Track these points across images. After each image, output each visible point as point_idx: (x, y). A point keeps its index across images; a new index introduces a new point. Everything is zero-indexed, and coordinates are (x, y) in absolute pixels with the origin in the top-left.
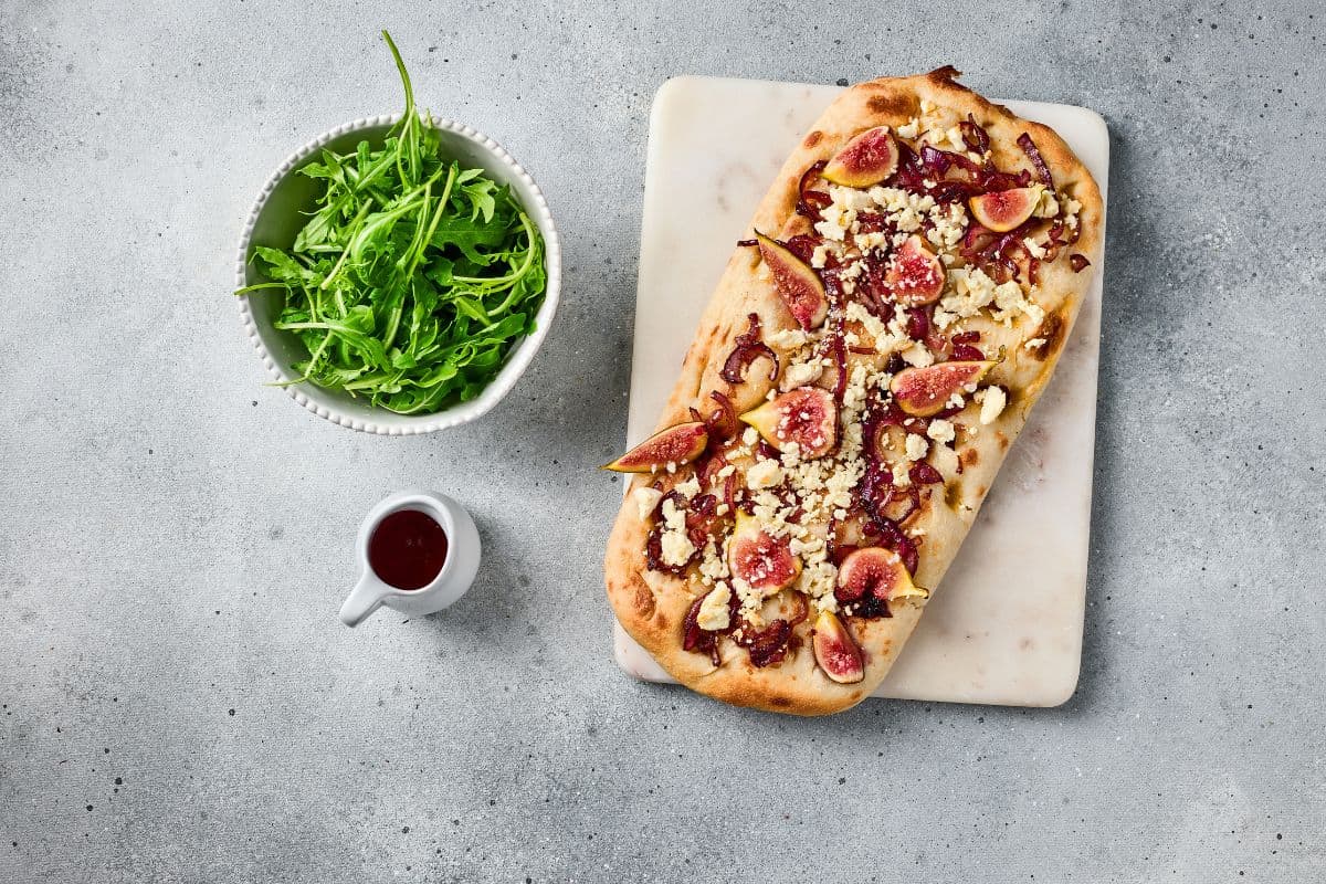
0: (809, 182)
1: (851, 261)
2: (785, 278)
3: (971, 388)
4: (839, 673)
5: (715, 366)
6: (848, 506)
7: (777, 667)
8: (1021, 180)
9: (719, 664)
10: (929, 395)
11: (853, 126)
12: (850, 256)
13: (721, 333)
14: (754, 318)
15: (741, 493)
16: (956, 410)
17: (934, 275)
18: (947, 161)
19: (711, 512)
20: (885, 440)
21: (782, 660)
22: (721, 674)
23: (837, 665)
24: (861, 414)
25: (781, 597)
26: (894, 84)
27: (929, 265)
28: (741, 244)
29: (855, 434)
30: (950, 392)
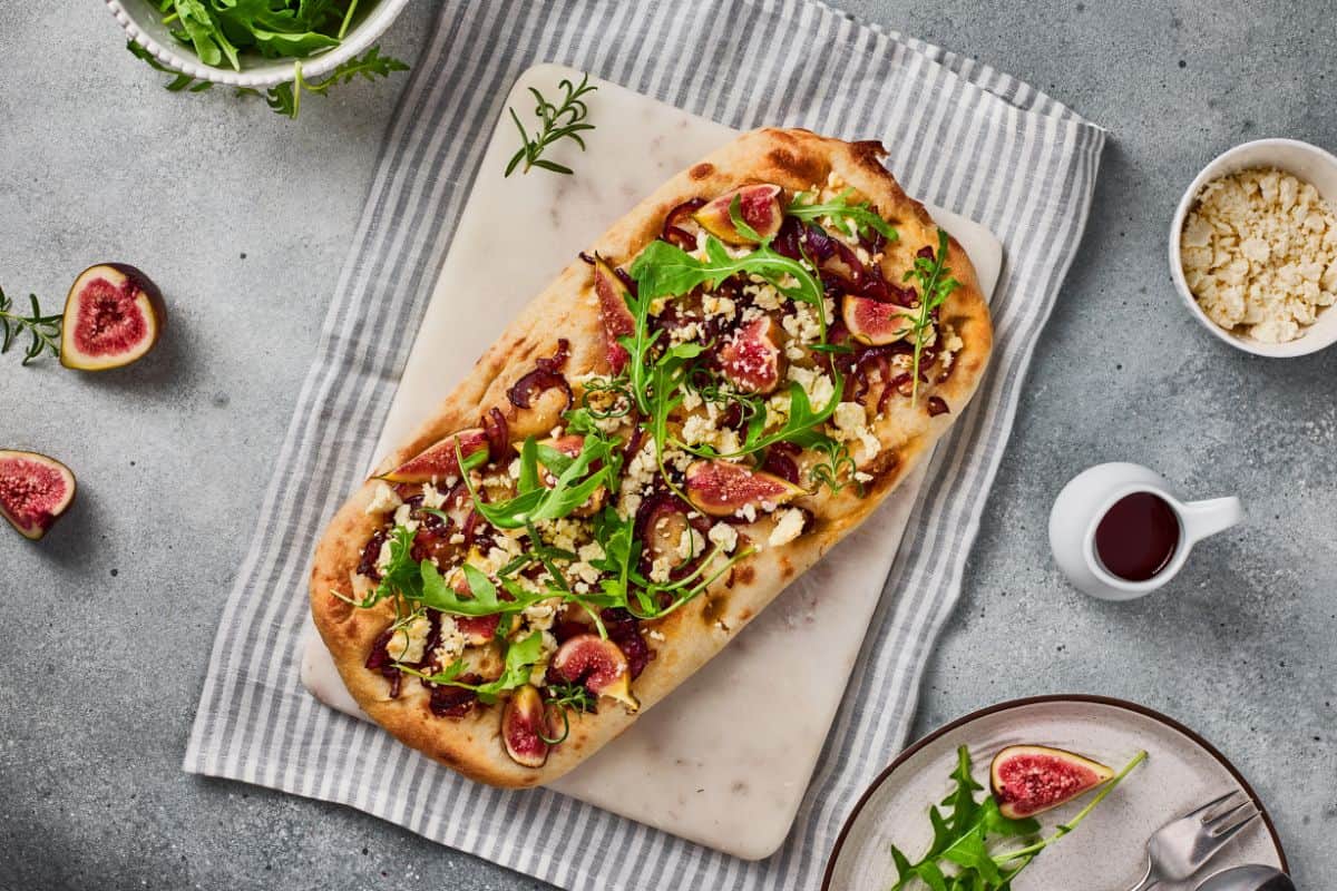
0: (679, 217)
1: (691, 319)
2: (612, 315)
3: (769, 506)
4: (519, 751)
5: (506, 380)
6: (593, 582)
7: (455, 721)
8: (907, 298)
9: (396, 695)
10: (722, 494)
11: (748, 172)
12: (691, 314)
13: (524, 346)
14: (564, 344)
15: (484, 526)
16: (744, 521)
17: (768, 369)
18: (832, 249)
19: (444, 535)
20: (661, 524)
21: (463, 715)
22: (395, 706)
23: (518, 743)
24: (645, 486)
25: (487, 650)
26: (809, 143)
27: (767, 358)
28: (582, 256)
29: (630, 507)
30: (746, 500)
